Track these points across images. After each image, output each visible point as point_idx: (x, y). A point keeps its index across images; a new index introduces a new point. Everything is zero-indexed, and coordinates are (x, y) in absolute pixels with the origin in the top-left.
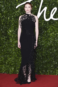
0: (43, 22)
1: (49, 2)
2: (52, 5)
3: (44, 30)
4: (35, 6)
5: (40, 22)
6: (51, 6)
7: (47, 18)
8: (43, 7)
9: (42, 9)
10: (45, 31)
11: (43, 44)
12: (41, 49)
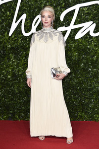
0: (21, 38)
1: (30, 7)
2: (34, 11)
3: (22, 50)
4: (8, 13)
5: (16, 38)
6: (33, 13)
7: (26, 32)
8: (20, 13)
9: (19, 16)
10: (24, 53)
11: (20, 73)
12: (17, 80)
